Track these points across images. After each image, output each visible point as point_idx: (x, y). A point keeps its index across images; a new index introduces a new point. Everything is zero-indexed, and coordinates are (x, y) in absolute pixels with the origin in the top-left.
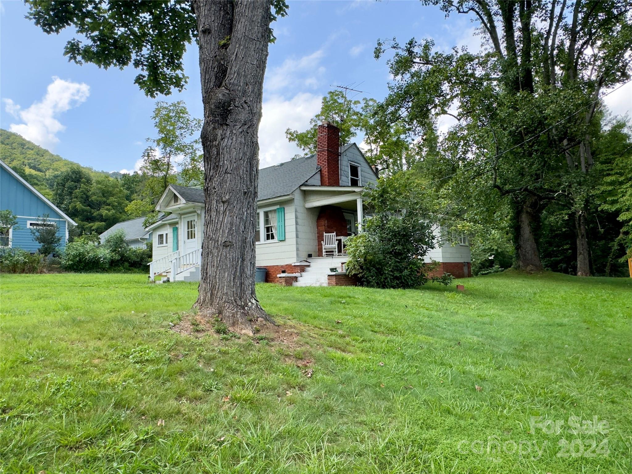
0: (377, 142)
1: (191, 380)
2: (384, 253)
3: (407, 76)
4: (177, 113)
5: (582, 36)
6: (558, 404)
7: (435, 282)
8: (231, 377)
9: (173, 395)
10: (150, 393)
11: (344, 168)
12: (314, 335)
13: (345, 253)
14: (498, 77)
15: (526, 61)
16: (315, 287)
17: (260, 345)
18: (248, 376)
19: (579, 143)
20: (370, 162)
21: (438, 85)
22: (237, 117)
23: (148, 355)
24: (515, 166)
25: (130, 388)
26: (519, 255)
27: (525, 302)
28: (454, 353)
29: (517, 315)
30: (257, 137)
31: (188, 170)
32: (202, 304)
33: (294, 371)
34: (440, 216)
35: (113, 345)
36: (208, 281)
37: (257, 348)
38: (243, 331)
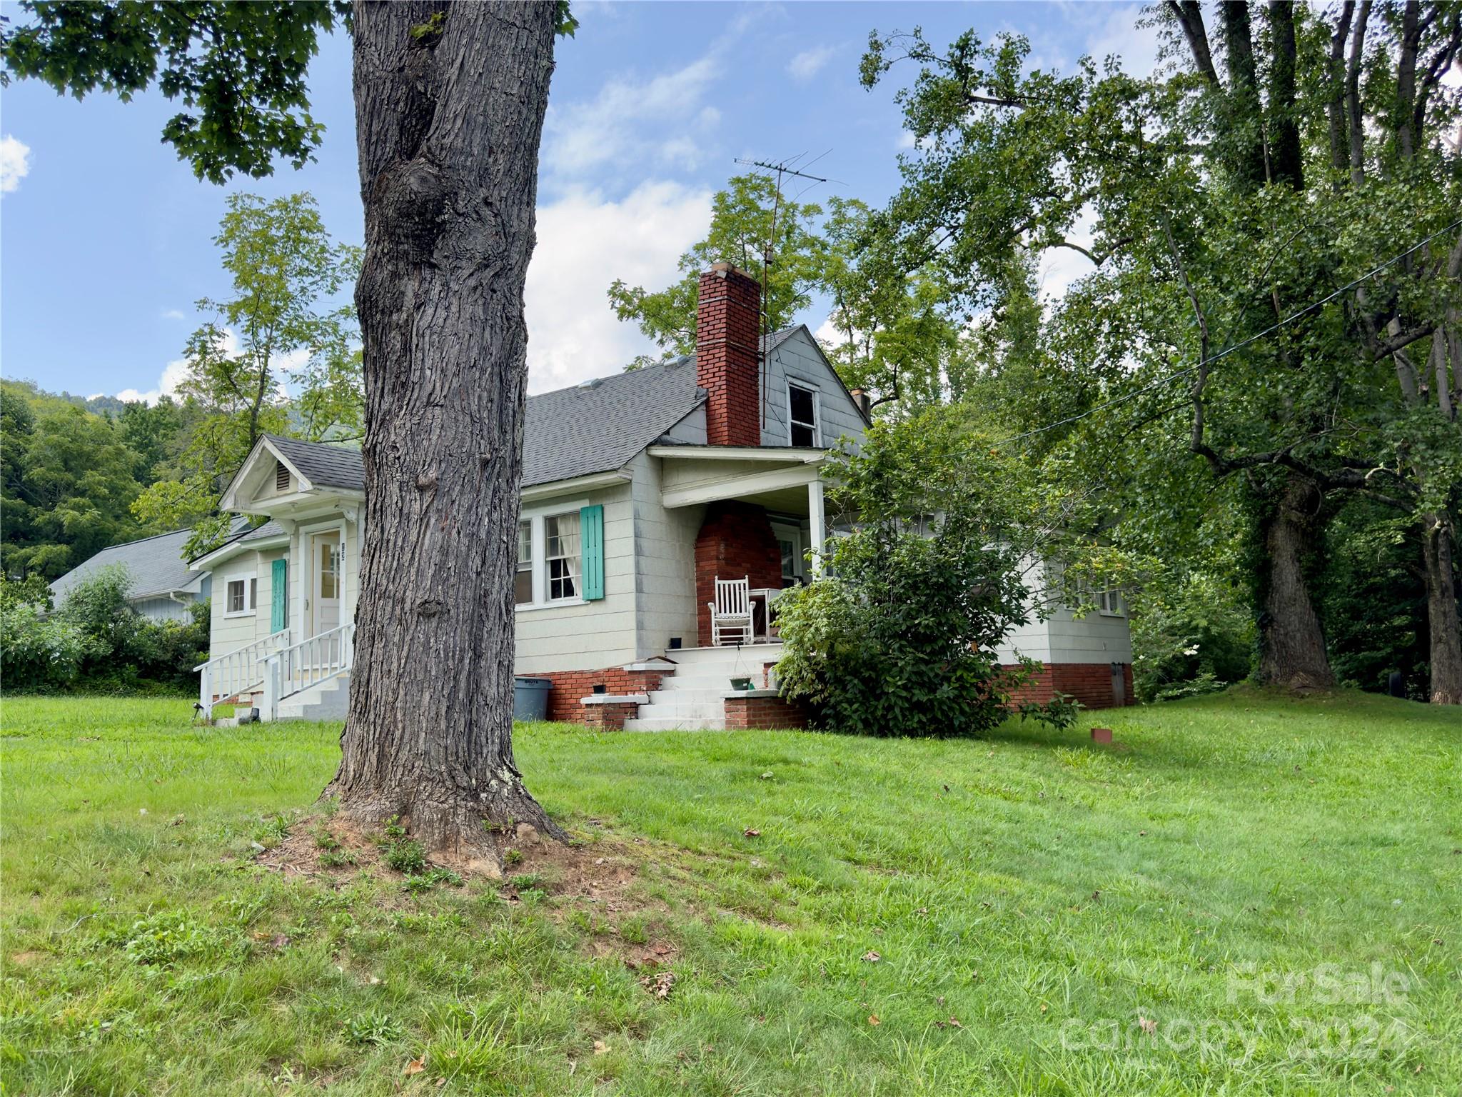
0: (869, 323)
1: (313, 1012)
2: (883, 636)
3: (954, 137)
4: (292, 228)
5: (1434, 37)
6: (1371, 1068)
7: (1030, 720)
8: (430, 1002)
9: (255, 1059)
10: (184, 1053)
11: (773, 396)
12: (682, 874)
13: (775, 635)
14: (1205, 143)
15: (1283, 101)
16: (688, 734)
17: (521, 904)
18: (482, 998)
19: (1430, 331)
20: (847, 381)
21: (1041, 161)
22: (463, 244)
23: (182, 939)
24: (1254, 394)
25: (126, 1039)
26: (1268, 645)
27: (1285, 777)
28: (1082, 923)
29: (1261, 814)
30: (523, 305)
31: (320, 396)
32: (352, 785)
33: (619, 980)
34: (1042, 532)
35: (79, 911)
36: (372, 717)
37: (512, 915)
38: (473, 865)
